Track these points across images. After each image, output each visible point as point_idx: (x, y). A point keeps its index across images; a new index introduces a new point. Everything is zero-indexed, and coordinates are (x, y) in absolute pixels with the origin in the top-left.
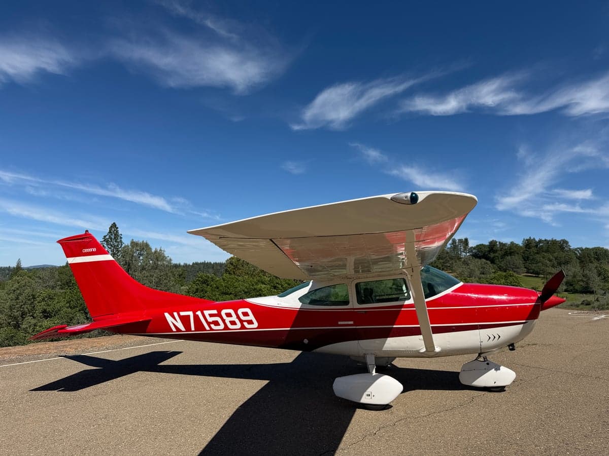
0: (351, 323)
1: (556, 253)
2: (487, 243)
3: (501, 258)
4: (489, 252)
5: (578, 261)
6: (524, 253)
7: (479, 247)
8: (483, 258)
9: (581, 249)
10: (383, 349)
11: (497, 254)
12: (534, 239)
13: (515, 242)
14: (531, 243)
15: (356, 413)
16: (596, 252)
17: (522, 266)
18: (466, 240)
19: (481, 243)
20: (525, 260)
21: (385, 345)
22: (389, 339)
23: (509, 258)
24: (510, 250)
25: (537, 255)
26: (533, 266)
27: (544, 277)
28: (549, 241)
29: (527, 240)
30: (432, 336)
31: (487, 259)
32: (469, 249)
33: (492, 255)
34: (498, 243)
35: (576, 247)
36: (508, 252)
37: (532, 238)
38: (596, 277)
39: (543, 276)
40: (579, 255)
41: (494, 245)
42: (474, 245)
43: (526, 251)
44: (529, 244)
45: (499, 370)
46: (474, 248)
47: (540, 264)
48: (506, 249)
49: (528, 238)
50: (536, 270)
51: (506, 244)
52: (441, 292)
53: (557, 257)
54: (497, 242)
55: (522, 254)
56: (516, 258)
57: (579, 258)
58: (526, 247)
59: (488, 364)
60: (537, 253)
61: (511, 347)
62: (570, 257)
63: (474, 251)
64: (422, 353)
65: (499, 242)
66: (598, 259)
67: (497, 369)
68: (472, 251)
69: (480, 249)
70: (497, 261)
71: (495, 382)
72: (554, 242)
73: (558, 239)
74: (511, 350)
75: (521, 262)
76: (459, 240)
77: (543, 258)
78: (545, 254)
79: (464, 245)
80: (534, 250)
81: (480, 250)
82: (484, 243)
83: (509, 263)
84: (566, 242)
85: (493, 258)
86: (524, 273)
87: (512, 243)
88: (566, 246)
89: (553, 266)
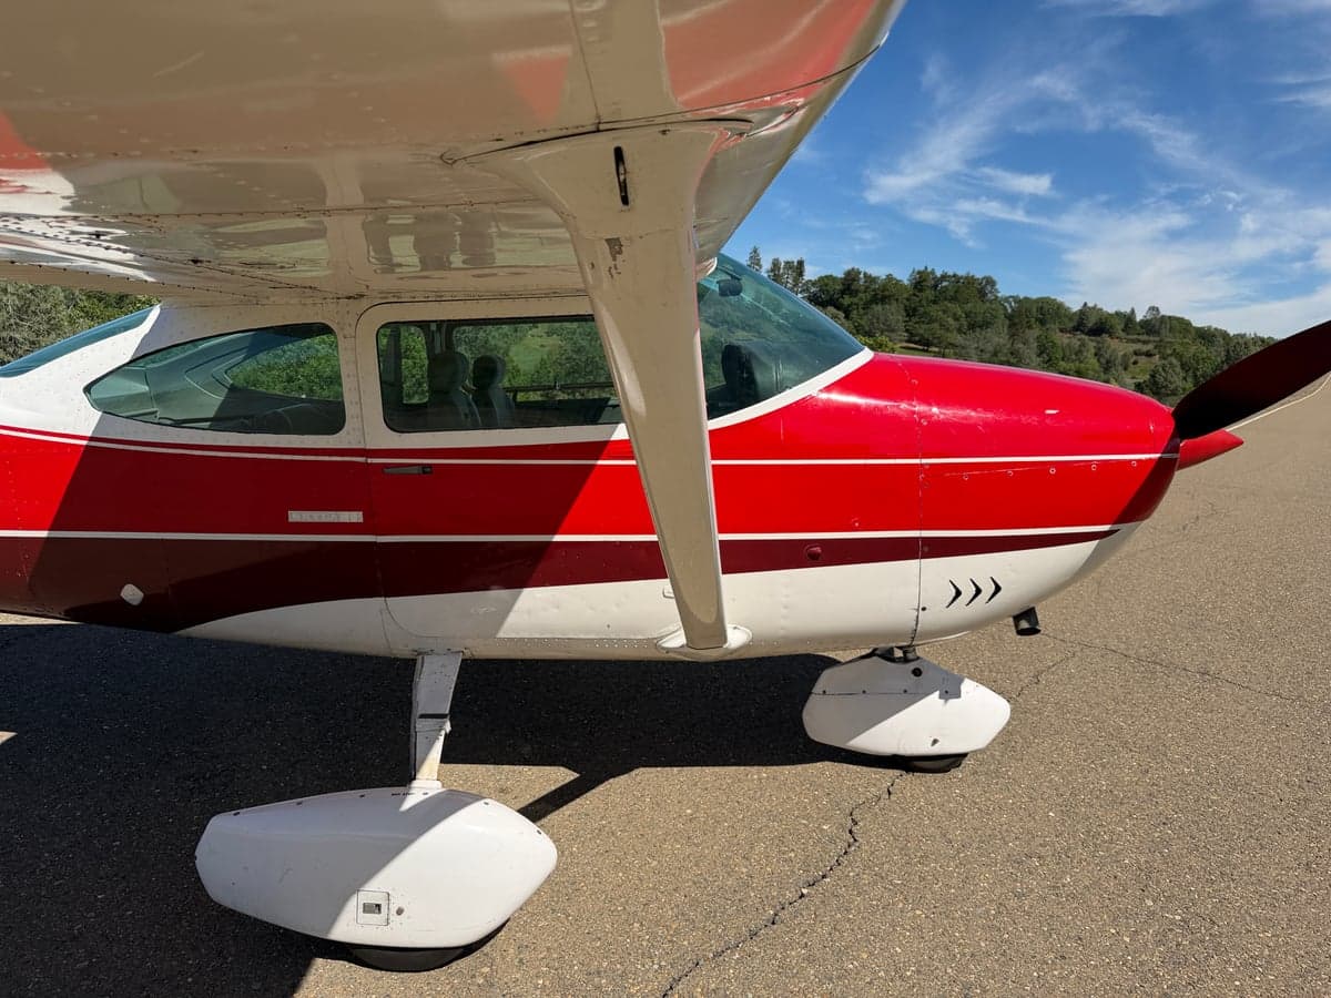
0: (355, 517)
1: (969, 305)
2: (840, 274)
3: (864, 309)
4: (843, 292)
5: (1007, 322)
6: (908, 300)
7: (825, 282)
8: (831, 305)
9: (1016, 299)
10: (501, 635)
11: (855, 300)
12: (933, 272)
13: (895, 276)
14: (925, 280)
15: (311, 978)
16: (1042, 308)
17: (901, 325)
18: (801, 263)
19: (829, 273)
20: (908, 315)
21: (512, 619)
22: (527, 592)
23: (878, 308)
24: (882, 293)
25: (936, 307)
26: (922, 329)
27: (939, 353)
28: (962, 277)
29: (919, 273)
30: (717, 585)
31: (838, 308)
32: (804, 284)
33: (847, 300)
34: (862, 276)
35: (1008, 295)
36: (879, 297)
37: (929, 270)
38: (1034, 357)
39: (936, 349)
40: (1009, 310)
41: (854, 280)
42: (814, 278)
43: (914, 295)
44: (922, 281)
45: (958, 695)
46: (814, 284)
47: (936, 325)
48: (874, 290)
49: (922, 269)
50: (926, 336)
51: (878, 278)
52: (779, 388)
53: (970, 312)
54: (860, 273)
55: (905, 301)
56: (893, 310)
57: (1009, 317)
58: (915, 287)
59: (917, 672)
60: (935, 302)
61: (1024, 625)
62: (994, 313)
63: (813, 290)
64: (668, 650)
65: (865, 274)
66: (1042, 322)
67: (951, 692)
68: (808, 290)
69: (826, 285)
70: (854, 314)
71: (935, 742)
72: (970, 281)
73: (979, 275)
74: (1021, 632)
75: (900, 318)
76: (787, 263)
77: (944, 312)
78: (949, 305)
79: (794, 274)
80: (929, 294)
81: (824, 288)
82: (835, 275)
83: (878, 319)
84: (990, 282)
85: (849, 306)
86: (901, 341)
87: (889, 277)
88: (991, 292)
89: (959, 331)
